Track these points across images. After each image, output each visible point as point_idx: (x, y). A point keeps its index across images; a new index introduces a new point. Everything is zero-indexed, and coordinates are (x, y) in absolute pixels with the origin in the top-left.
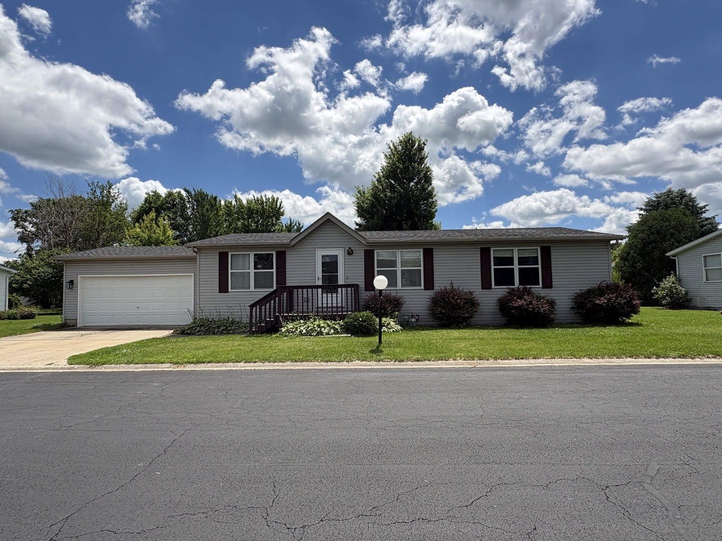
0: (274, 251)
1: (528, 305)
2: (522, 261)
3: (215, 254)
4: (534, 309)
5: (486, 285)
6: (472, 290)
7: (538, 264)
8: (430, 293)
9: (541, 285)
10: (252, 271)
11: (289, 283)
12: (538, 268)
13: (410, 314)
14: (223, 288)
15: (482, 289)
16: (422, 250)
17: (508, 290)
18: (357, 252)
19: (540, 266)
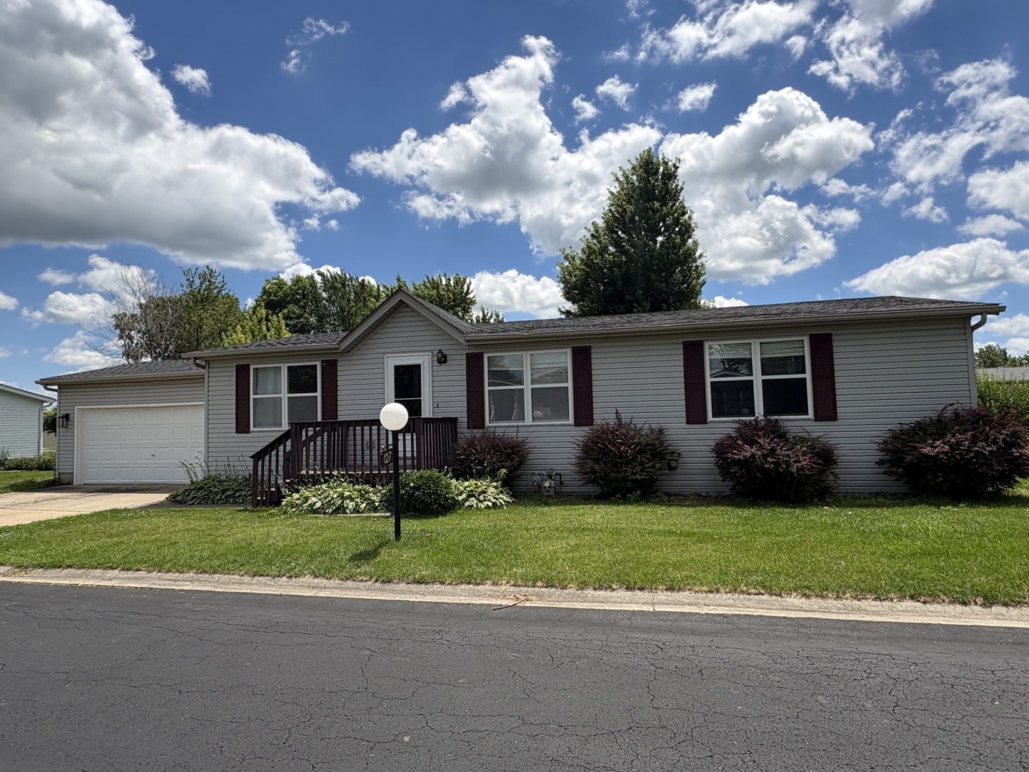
0: (317, 361)
1: (765, 456)
2: (768, 366)
3: (230, 369)
4: (777, 464)
5: (695, 415)
6: (664, 426)
7: (804, 372)
8: (584, 431)
9: (811, 415)
10: (285, 395)
11: (344, 415)
12: (805, 379)
13: (544, 473)
14: (242, 426)
15: (688, 423)
16: (569, 351)
17: (736, 426)
18: (455, 357)
19: (808, 376)
